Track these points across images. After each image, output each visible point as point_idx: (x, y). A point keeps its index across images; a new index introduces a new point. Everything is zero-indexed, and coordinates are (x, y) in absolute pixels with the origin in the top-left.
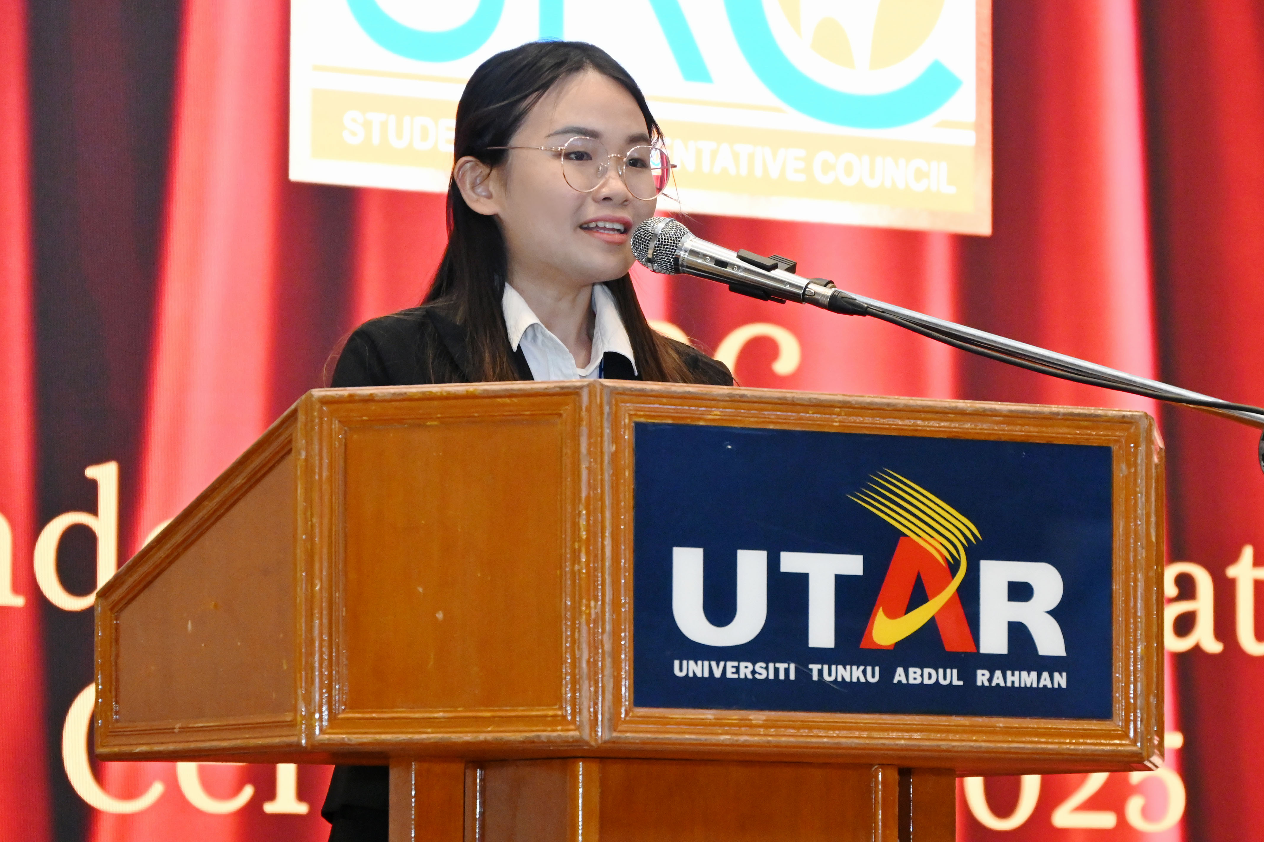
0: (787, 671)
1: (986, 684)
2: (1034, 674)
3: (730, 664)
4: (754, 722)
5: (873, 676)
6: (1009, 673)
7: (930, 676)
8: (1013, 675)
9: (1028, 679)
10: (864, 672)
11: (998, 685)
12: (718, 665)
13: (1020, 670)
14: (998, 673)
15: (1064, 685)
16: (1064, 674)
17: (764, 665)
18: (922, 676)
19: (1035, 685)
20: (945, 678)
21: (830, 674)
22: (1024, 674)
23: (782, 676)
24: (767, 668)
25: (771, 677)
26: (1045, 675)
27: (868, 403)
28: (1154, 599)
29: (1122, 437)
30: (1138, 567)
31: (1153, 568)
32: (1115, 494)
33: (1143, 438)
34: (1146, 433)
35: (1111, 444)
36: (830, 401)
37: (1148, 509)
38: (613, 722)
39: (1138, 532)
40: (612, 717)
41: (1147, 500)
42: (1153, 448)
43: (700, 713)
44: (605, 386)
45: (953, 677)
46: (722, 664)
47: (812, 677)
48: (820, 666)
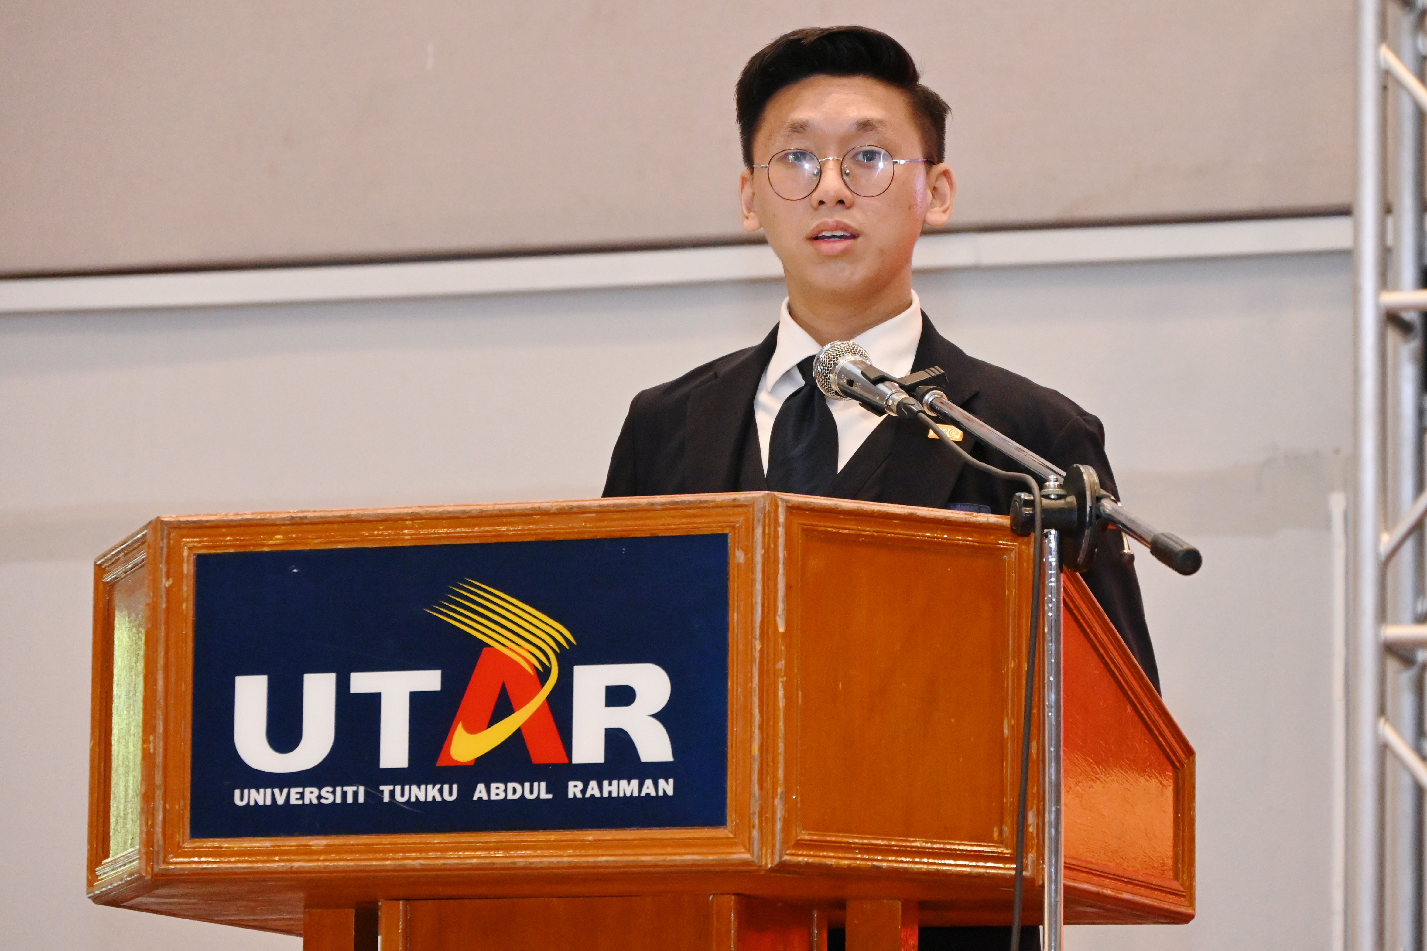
0: (356, 794)
1: (579, 795)
2: (635, 783)
3: (293, 791)
4: (313, 848)
5: (451, 794)
6: (606, 783)
7: (515, 791)
8: (610, 784)
9: (629, 788)
10: (441, 791)
11: (592, 796)
12: (281, 792)
13: (619, 779)
14: (593, 784)
15: (670, 792)
16: (671, 781)
17: (330, 789)
18: (505, 791)
19: (636, 794)
20: (532, 792)
21: (403, 795)
22: (624, 783)
23: (350, 800)
24: (334, 793)
25: (339, 801)
26: (649, 783)
27: (440, 513)
28: (781, 693)
29: (738, 522)
30: (752, 661)
31: (782, 660)
32: (731, 584)
33: (758, 521)
34: (765, 514)
35: (726, 531)
36: (399, 514)
37: (768, 597)
38: (161, 855)
39: (752, 622)
40: (160, 850)
41: (768, 587)
42: (781, 530)
43: (257, 841)
44: (162, 522)
45: (541, 791)
46: (285, 790)
47: (382, 799)
48: (391, 787)
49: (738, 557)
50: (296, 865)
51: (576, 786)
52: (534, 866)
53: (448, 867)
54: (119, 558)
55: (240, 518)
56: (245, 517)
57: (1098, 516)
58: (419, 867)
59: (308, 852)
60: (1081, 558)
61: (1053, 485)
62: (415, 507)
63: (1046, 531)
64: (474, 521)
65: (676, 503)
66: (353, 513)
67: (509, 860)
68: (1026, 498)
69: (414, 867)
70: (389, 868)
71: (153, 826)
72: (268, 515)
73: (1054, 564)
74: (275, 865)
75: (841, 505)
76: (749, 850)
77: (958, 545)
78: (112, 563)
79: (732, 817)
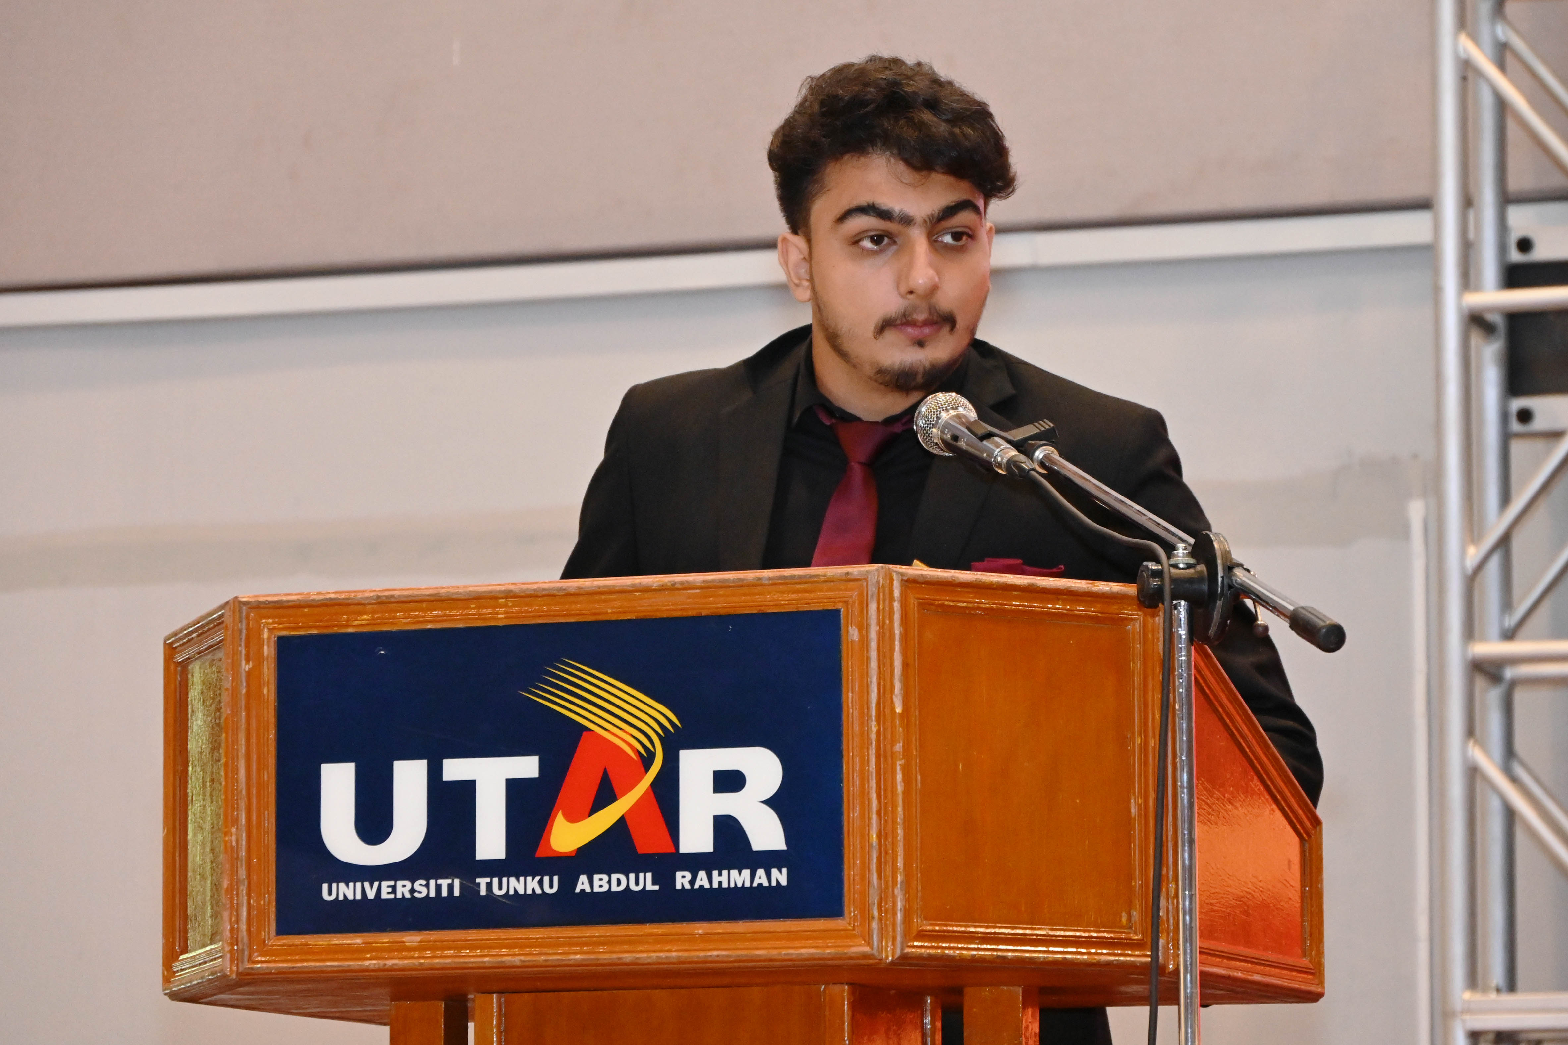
0: (451, 887)
1: (687, 886)
2: (746, 873)
3: (385, 884)
4: (406, 944)
5: (551, 886)
6: (715, 873)
7: (619, 883)
8: (720, 875)
9: (740, 878)
10: (541, 883)
11: (702, 887)
12: (372, 887)
13: (729, 869)
14: (702, 874)
15: (784, 882)
16: (784, 870)
17: (424, 882)
18: (609, 882)
19: (747, 884)
20: (637, 883)
21: (500, 888)
22: (734, 873)
23: (445, 893)
24: (427, 886)
25: (433, 894)
26: (761, 872)
27: (535, 590)
28: (899, 777)
29: (851, 597)
30: (869, 743)
31: (900, 742)
32: (844, 663)
33: (872, 595)
34: (879, 588)
35: (839, 606)
36: (491, 592)
37: (884, 676)
38: (246, 953)
39: (868, 703)
40: (245, 947)
41: (884, 664)
42: (896, 605)
43: (347, 938)
44: (240, 602)
45: (647, 882)
46: (376, 884)
47: (479, 892)
48: (488, 880)
49: (852, 633)
50: (390, 962)
51: (683, 877)
52: (641, 961)
53: (549, 963)
54: (192, 638)
55: (322, 597)
56: (328, 596)
57: (1230, 587)
58: (518, 963)
59: (402, 948)
60: (1212, 632)
61: (1181, 554)
62: (509, 584)
63: (1175, 602)
64: (572, 599)
65: (785, 578)
66: (443, 591)
67: (615, 956)
68: (1154, 568)
69: (515, 964)
70: (487, 965)
71: (237, 922)
72: (353, 594)
73: (1184, 637)
74: (367, 963)
76: (870, 943)
77: (1079, 616)
78: (184, 644)
79: (850, 910)
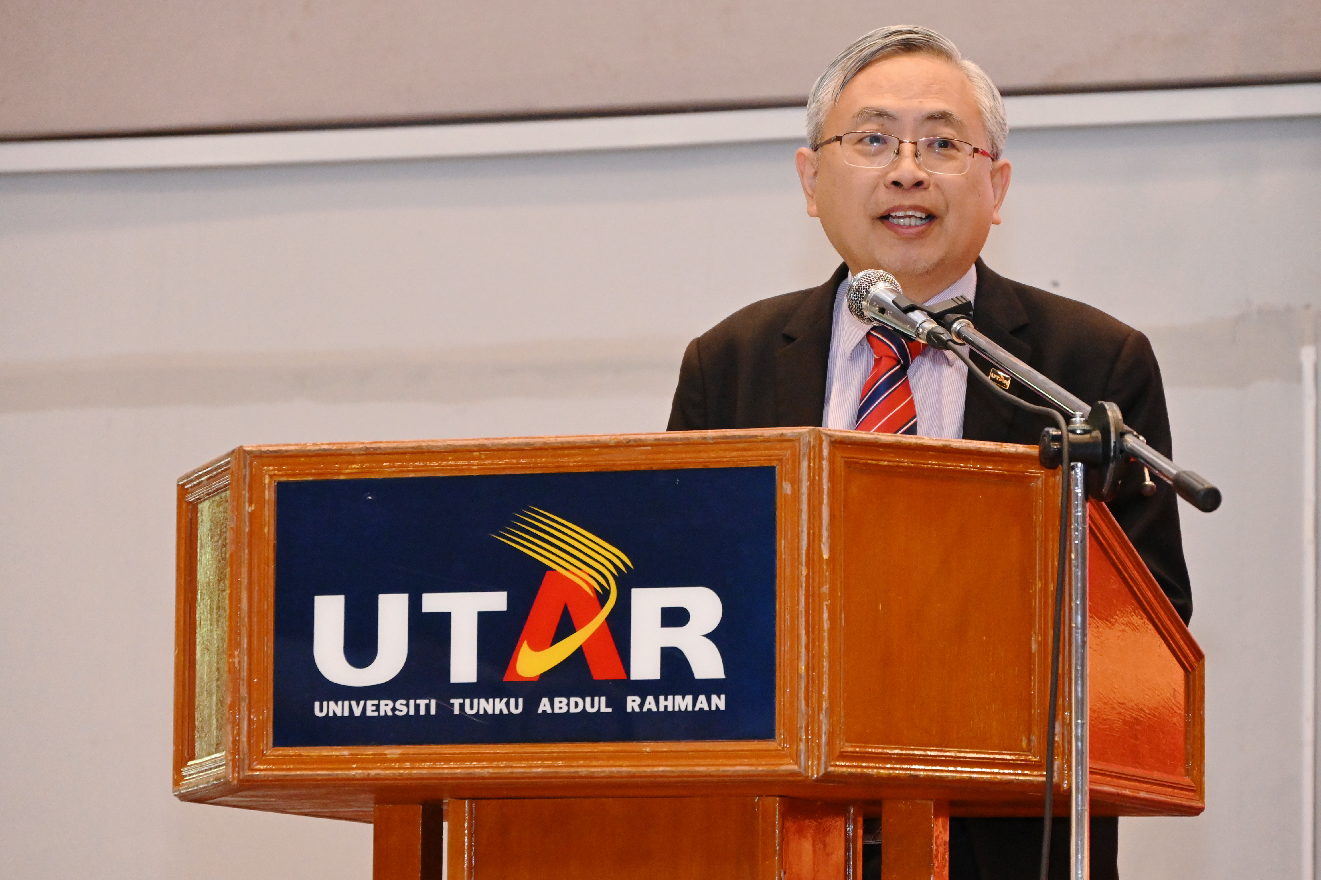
0: (428, 707)
1: (637, 709)
2: (689, 698)
3: (370, 703)
4: (388, 756)
5: (517, 707)
6: (662, 698)
7: (576, 705)
8: (666, 699)
9: (683, 703)
10: (508, 704)
11: (649, 710)
12: (358, 704)
13: (674, 695)
14: (650, 699)
15: (722, 707)
16: (723, 697)
17: (404, 702)
18: (568, 705)
19: (690, 709)
20: (592, 706)
21: (472, 708)
22: (678, 698)
23: (422, 712)
24: (407, 705)
25: (412, 712)
26: (702, 698)
27: (505, 445)
28: (826, 616)
29: (785, 455)
30: (799, 585)
31: (826, 585)
32: (778, 513)
33: (804, 454)
34: (810, 449)
35: (774, 464)
36: (466, 446)
37: (814, 525)
38: (247, 762)
39: (798, 549)
40: (246, 757)
41: (814, 516)
42: (825, 464)
43: (336, 750)
44: (245, 451)
45: (601, 705)
46: (362, 703)
47: (453, 711)
48: (461, 701)
49: (785, 488)
50: (373, 772)
51: (634, 701)
52: (596, 775)
53: (514, 775)
54: (202, 481)
55: (316, 448)
56: (323, 447)
57: (1122, 451)
58: (487, 775)
59: (384, 760)
60: (1105, 490)
61: (1078, 421)
62: (482, 439)
63: (1072, 464)
64: (539, 453)
65: (727, 437)
66: (424, 444)
67: (572, 770)
68: (1054, 433)
69: (483, 775)
70: (459, 776)
71: (239, 734)
72: (344, 446)
73: (1080, 495)
74: (353, 772)
75: (880, 439)
76: (797, 763)
77: (988, 474)
78: (194, 486)
79: (780, 732)
